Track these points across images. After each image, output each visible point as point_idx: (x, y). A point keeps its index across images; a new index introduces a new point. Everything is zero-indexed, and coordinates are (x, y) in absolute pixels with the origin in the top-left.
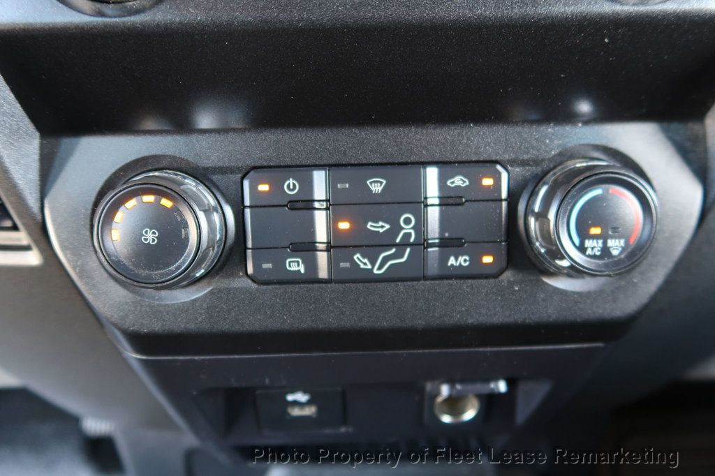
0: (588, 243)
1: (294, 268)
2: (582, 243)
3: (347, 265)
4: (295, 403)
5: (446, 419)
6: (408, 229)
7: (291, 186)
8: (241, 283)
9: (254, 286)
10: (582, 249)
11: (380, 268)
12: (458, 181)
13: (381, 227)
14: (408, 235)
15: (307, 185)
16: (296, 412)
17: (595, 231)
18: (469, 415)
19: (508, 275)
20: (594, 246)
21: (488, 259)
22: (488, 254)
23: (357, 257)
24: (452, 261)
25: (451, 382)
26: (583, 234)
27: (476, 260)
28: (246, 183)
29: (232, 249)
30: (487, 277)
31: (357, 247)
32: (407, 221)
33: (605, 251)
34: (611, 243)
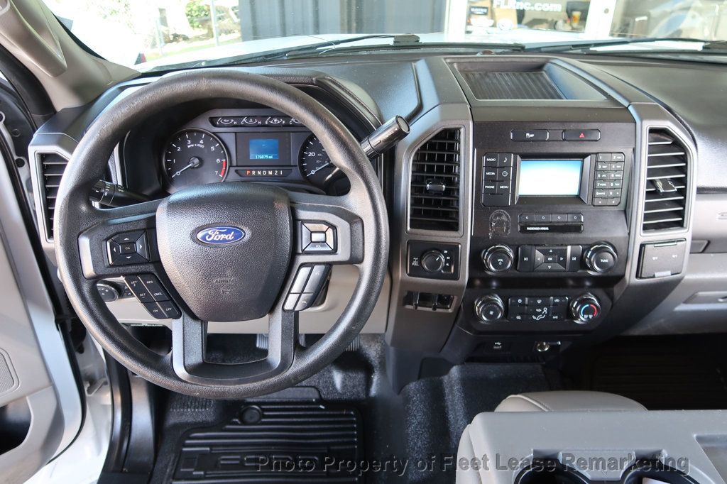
1: (518, 318)
2: (584, 316)
3: (530, 318)
4: (497, 345)
7: (520, 301)
8: (506, 321)
9: (508, 321)
11: (538, 319)
12: (557, 300)
13: (539, 310)
15: (524, 301)
17: (587, 313)
19: (566, 320)
20: (586, 317)
22: (562, 316)
24: (554, 317)
26: (584, 314)
28: (509, 299)
31: (533, 314)
33: (588, 317)
34: (590, 316)
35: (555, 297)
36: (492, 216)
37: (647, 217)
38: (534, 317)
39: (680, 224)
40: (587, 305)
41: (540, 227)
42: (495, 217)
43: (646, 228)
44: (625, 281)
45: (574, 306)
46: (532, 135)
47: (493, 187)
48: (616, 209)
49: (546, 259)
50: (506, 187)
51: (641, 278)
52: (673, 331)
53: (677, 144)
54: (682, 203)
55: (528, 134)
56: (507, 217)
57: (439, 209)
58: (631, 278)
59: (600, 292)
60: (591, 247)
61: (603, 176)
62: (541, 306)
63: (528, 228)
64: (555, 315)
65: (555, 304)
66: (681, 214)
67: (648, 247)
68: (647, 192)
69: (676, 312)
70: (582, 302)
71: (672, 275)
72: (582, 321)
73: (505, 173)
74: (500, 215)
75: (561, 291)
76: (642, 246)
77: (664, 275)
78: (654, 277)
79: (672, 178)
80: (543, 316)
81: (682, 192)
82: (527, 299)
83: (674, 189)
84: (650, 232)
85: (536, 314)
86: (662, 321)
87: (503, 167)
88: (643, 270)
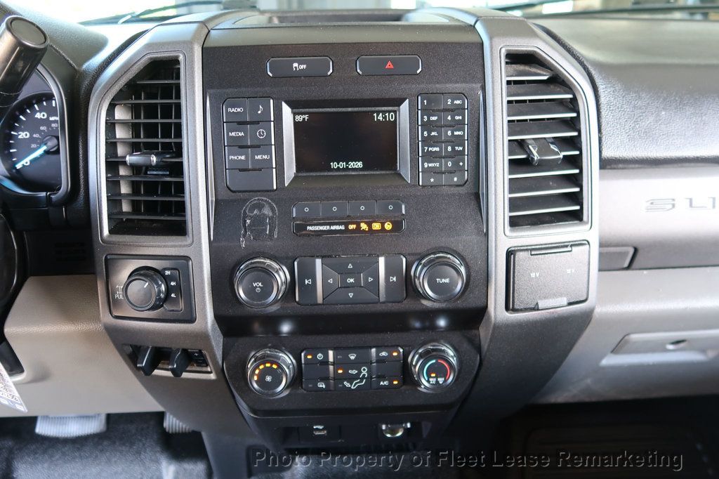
0: (431, 380)
1: (321, 386)
2: (428, 379)
3: (341, 386)
4: (317, 429)
5: (389, 435)
6: (364, 372)
7: (320, 356)
8: (301, 391)
9: (305, 392)
10: (428, 381)
11: (354, 386)
12: (384, 354)
13: (354, 372)
14: (364, 375)
15: (326, 356)
16: (317, 433)
17: (433, 375)
18: (399, 434)
19: (404, 387)
20: (433, 381)
21: (395, 383)
22: (395, 380)
23: (345, 383)
24: (382, 383)
25: (387, 424)
26: (429, 376)
27: (391, 383)
28: (303, 354)
29: (296, 378)
30: (395, 388)
31: (345, 380)
32: (364, 370)
33: (437, 382)
34: (439, 379)
35: (380, 347)
36: (246, 207)
37: (514, 204)
38: (347, 384)
39: (577, 216)
40: (434, 361)
41: (330, 224)
42: (252, 210)
43: (515, 223)
44: (489, 317)
45: (414, 363)
46: (303, 67)
47: (243, 158)
48: (462, 190)
49: (344, 280)
50: (265, 157)
51: (515, 310)
52: (612, 395)
53: (558, 81)
54: (576, 180)
55: (295, 65)
56: (272, 209)
57: (155, 198)
58: (497, 311)
59: (456, 337)
60: (423, 258)
61: (433, 134)
62: (357, 364)
63: (309, 228)
64: (382, 377)
65: (380, 361)
66: (576, 198)
67: (520, 256)
68: (511, 161)
69: (604, 368)
70: (426, 356)
71: (570, 304)
72: (426, 387)
73: (261, 133)
74: (260, 207)
75: (390, 337)
76: (510, 254)
77: (555, 304)
78: (536, 308)
79: (554, 138)
80: (362, 380)
81: (575, 161)
82: (331, 353)
83: (557, 154)
84: (524, 230)
85: (351, 379)
86: (589, 381)
87: (258, 123)
88: (516, 295)
